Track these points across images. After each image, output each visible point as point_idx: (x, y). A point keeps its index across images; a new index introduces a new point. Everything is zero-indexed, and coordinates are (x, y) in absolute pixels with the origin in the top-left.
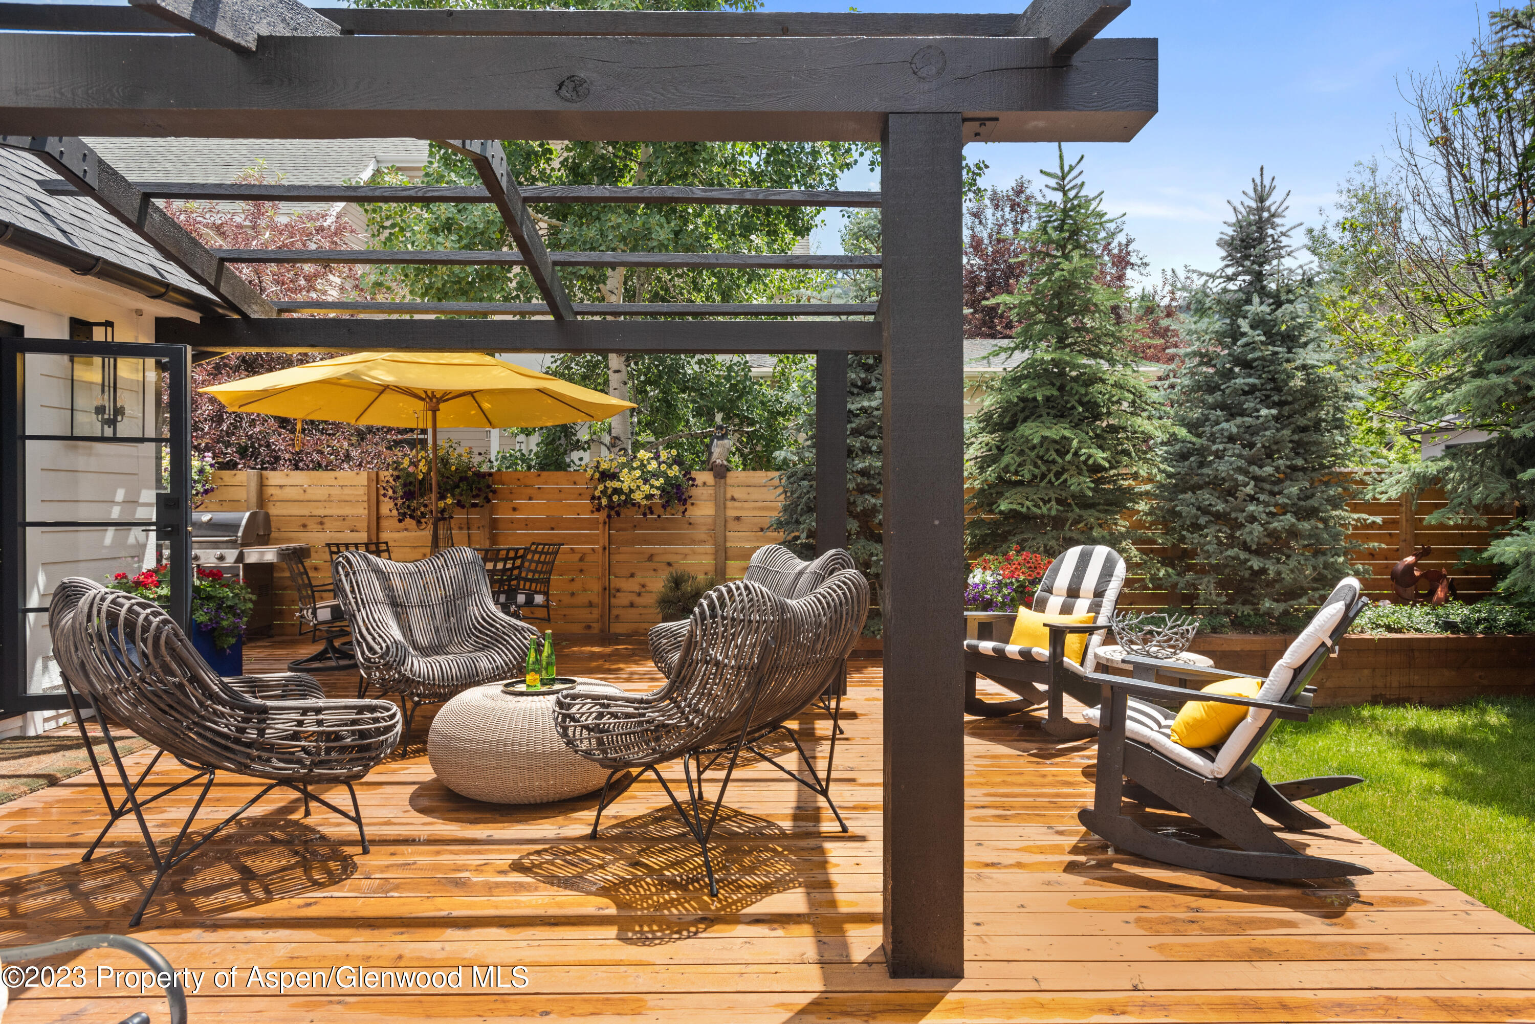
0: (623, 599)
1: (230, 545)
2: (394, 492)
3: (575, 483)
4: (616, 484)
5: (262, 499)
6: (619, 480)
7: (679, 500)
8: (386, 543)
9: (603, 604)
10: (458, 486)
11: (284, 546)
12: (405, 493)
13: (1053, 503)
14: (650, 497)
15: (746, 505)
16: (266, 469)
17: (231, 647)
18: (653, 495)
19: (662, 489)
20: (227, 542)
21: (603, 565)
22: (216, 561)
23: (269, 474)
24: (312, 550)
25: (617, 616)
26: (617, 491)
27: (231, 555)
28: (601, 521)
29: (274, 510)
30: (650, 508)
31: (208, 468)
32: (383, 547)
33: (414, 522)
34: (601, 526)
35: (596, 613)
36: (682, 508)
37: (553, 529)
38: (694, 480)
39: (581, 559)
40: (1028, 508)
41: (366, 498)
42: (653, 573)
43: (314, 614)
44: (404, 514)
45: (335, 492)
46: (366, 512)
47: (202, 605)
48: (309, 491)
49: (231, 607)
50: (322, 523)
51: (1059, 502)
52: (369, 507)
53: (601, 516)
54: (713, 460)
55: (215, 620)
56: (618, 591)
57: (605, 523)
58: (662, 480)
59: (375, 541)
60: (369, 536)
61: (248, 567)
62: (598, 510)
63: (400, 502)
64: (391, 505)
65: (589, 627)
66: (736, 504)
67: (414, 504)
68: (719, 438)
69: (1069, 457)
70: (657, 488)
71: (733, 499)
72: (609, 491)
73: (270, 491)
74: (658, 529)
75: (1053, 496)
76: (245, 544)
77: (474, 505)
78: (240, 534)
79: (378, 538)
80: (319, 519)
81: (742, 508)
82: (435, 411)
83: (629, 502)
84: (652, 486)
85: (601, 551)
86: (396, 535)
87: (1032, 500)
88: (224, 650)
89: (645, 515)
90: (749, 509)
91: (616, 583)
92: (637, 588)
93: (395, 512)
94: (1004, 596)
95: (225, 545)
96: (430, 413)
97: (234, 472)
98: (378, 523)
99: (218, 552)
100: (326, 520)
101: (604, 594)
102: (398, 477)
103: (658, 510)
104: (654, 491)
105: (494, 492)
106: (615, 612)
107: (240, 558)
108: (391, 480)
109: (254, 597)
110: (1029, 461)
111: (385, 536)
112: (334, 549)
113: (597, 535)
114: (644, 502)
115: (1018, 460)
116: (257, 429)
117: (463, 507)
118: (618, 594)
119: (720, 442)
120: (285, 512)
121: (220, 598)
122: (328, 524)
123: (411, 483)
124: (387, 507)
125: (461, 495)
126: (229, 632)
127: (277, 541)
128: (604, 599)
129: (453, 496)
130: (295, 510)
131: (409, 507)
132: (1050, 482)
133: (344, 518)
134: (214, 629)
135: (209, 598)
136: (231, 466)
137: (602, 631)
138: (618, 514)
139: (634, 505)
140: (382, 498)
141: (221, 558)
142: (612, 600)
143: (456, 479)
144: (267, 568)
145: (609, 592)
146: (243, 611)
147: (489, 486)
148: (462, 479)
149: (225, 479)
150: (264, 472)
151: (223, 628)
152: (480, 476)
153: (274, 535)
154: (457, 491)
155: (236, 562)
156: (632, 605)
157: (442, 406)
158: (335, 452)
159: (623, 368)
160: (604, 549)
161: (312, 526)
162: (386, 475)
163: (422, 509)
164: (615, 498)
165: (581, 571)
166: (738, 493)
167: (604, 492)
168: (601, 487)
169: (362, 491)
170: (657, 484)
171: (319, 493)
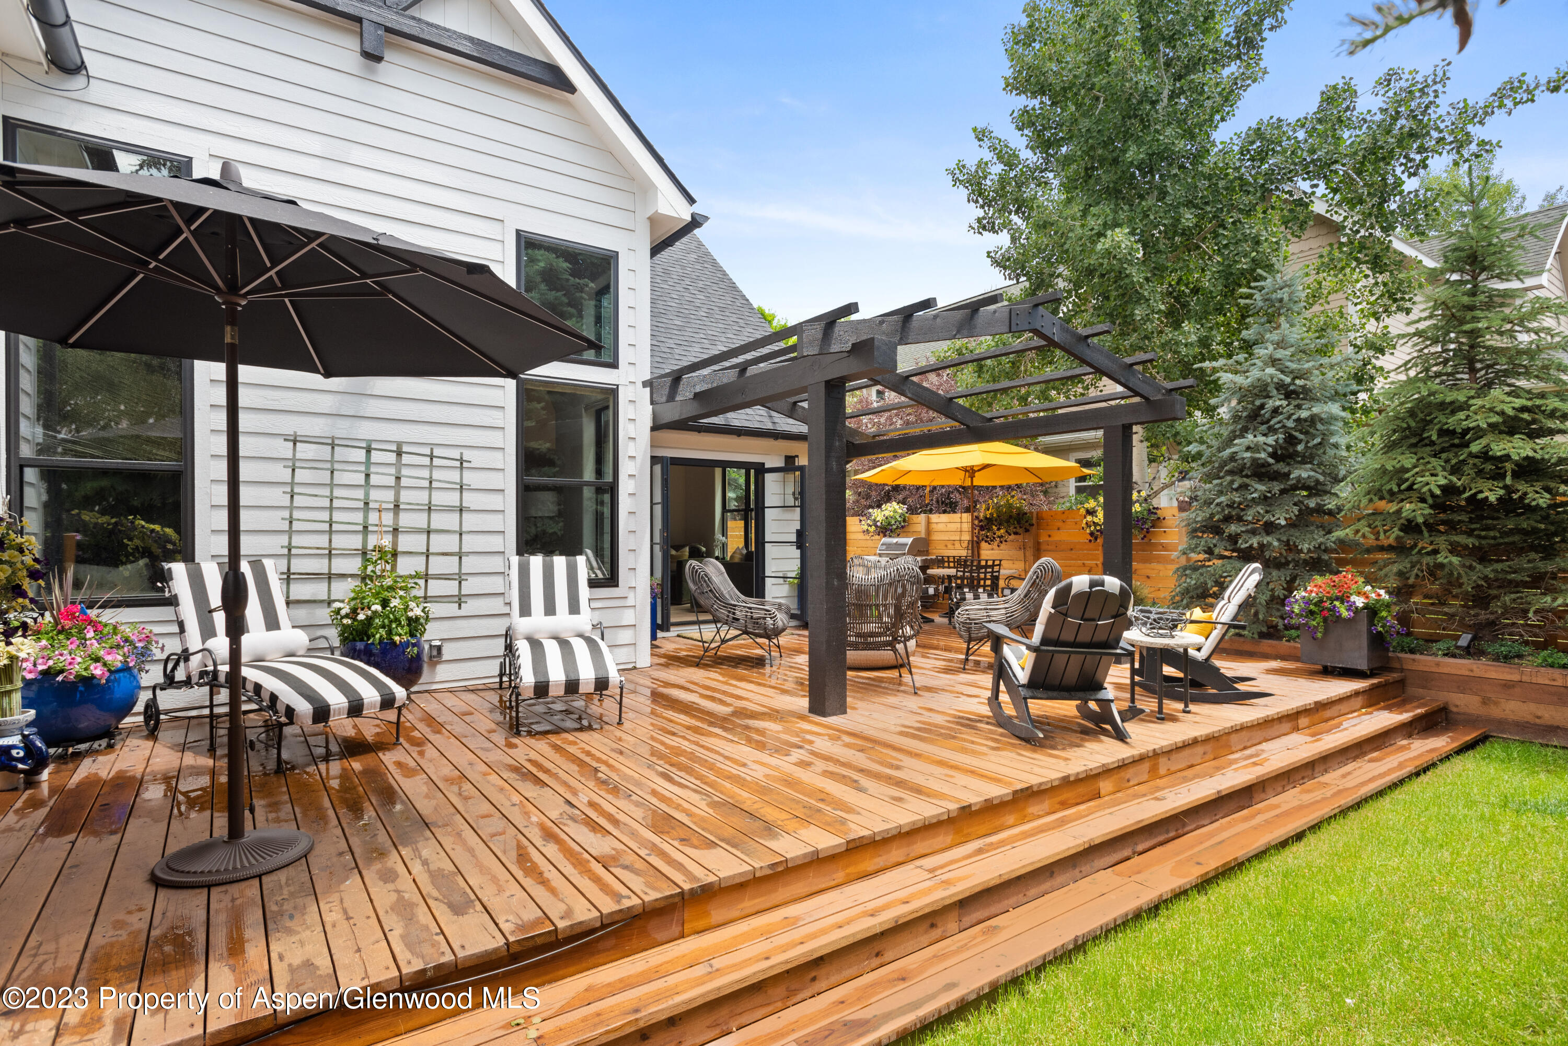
2: (976, 526)
5: (929, 531)
23: (931, 516)
29: (934, 537)
73: (933, 526)
82: (972, 477)
97: (917, 516)
102: (977, 517)
113: (1098, 554)
120: (938, 538)
130: (943, 537)
149: (913, 519)
153: (932, 551)
171: (952, 527)
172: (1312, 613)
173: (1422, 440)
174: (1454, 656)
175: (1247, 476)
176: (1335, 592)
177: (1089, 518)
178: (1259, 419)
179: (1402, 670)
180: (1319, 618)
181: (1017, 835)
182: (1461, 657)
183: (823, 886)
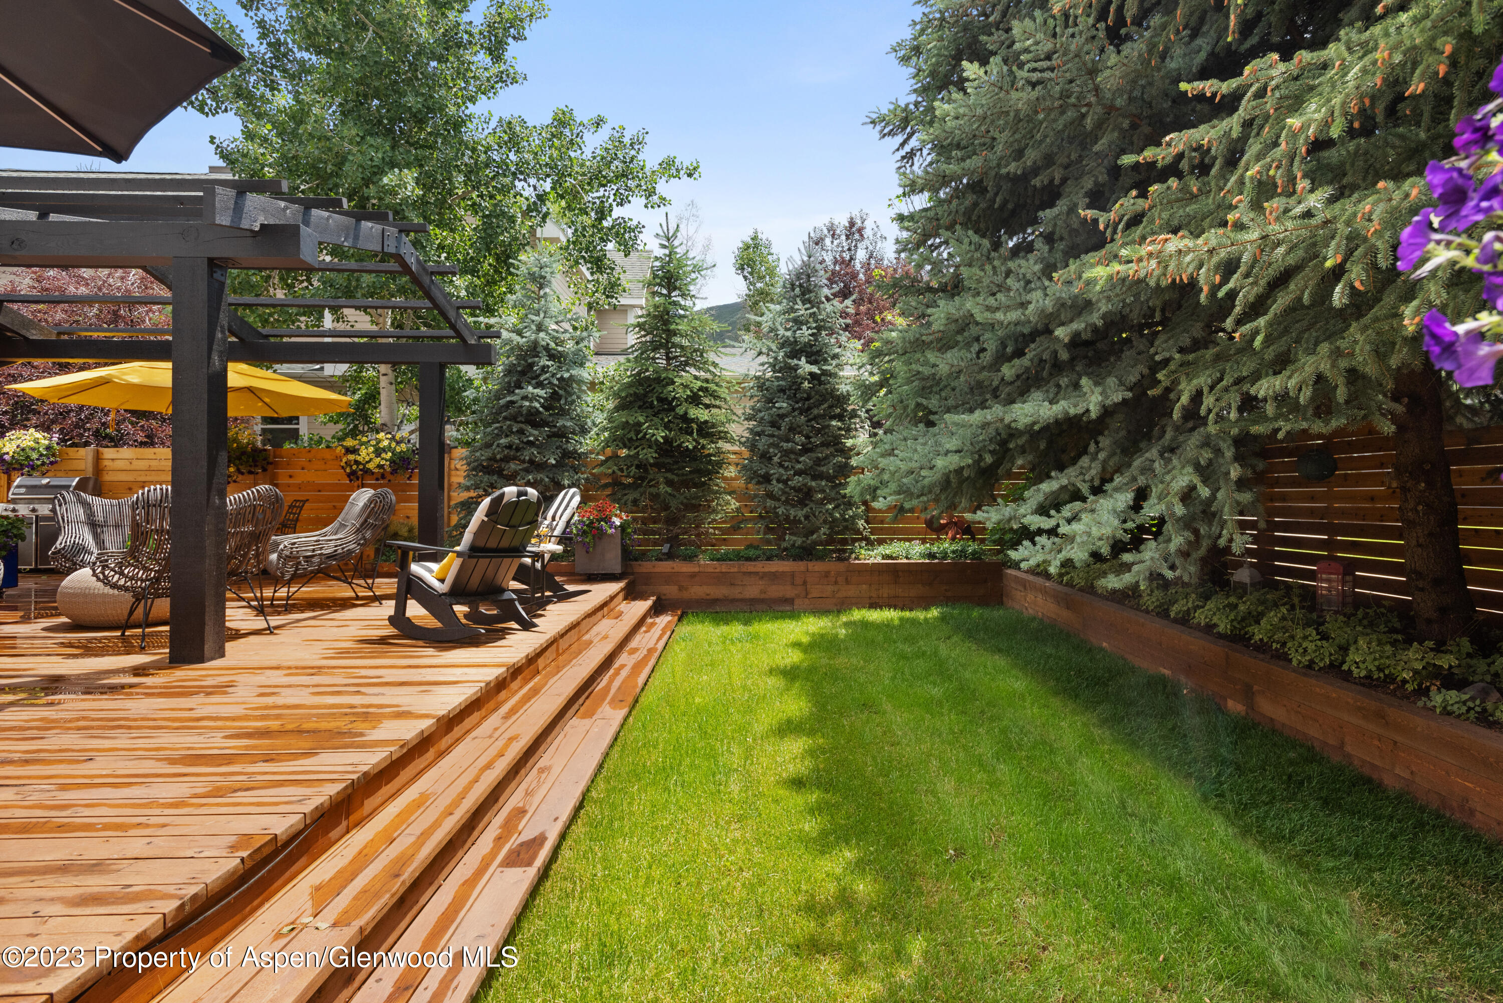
3: (337, 457)
5: (98, 469)
6: (358, 454)
7: (407, 469)
14: (380, 466)
18: (383, 466)
29: (107, 477)
30: (382, 475)
31: (55, 446)
37: (320, 491)
45: (154, 463)
58: (390, 454)
70: (387, 460)
71: (456, 469)
73: (105, 463)
84: (382, 459)
97: (77, 449)
104: (384, 463)
105: (272, 463)
114: (377, 470)
120: (115, 479)
125: (241, 465)
130: (124, 477)
154: (238, 462)
168: (345, 460)
169: (169, 463)
170: (387, 457)
172: (584, 532)
173: (644, 403)
174: (661, 560)
175: (521, 422)
176: (601, 515)
177: (351, 457)
178: (529, 375)
179: (633, 574)
180: (590, 537)
181: (516, 705)
182: (666, 560)
183: (422, 767)
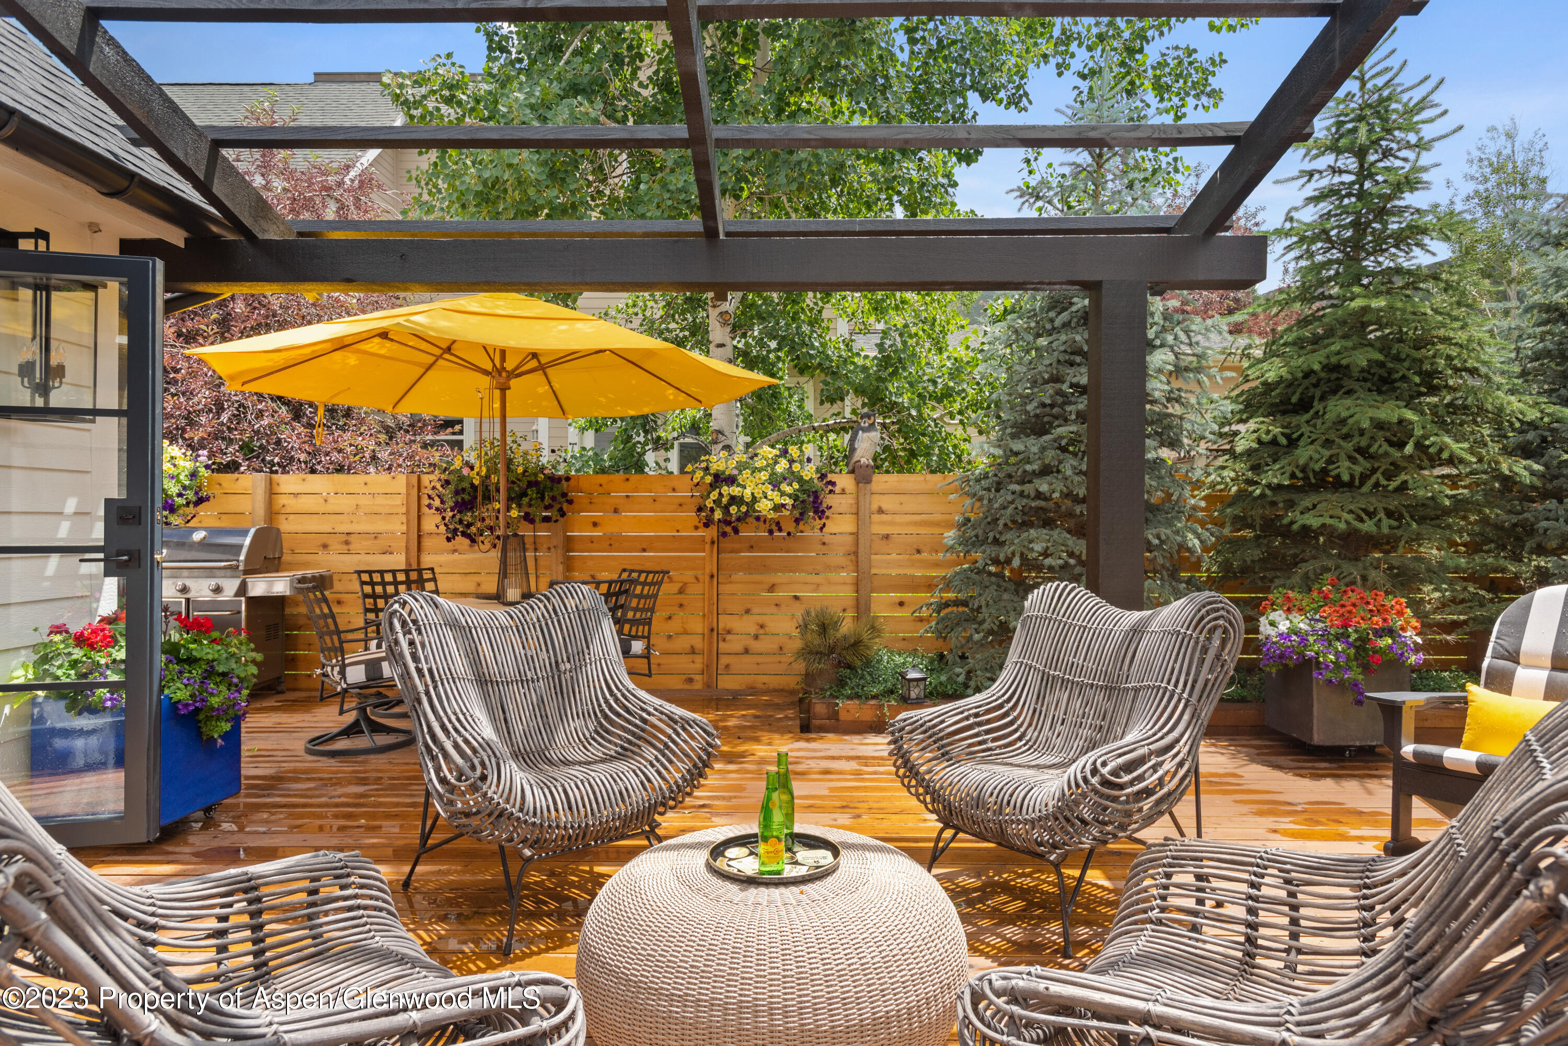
0: (734, 644)
1: (229, 572)
2: (442, 502)
3: (674, 490)
4: (735, 491)
5: (272, 512)
6: (739, 485)
7: (816, 512)
8: (432, 569)
9: (710, 651)
10: (524, 494)
11: (300, 573)
12: (456, 503)
13: (1382, 515)
14: (778, 508)
15: (898, 518)
16: (276, 472)
17: (225, 736)
18: (783, 506)
19: (795, 497)
20: (225, 568)
21: (710, 599)
22: (211, 593)
23: (280, 478)
24: (335, 578)
25: (727, 666)
26: (733, 500)
27: (230, 586)
28: (708, 540)
29: (286, 526)
30: (778, 524)
31: (203, 471)
32: (427, 575)
33: (467, 541)
34: (707, 546)
35: (699, 663)
36: (818, 523)
37: (644, 550)
38: (833, 484)
39: (681, 591)
40: (1347, 522)
41: (404, 510)
42: (774, 609)
43: (342, 673)
44: (455, 531)
45: (365, 501)
46: (404, 528)
47: (181, 672)
48: (331, 500)
49: (224, 675)
50: (347, 543)
51: (1390, 514)
52: (408, 521)
53: (712, 532)
54: (855, 459)
55: (200, 698)
56: (729, 632)
57: (713, 542)
58: (796, 486)
59: (415, 566)
60: (407, 559)
61: (254, 602)
62: (706, 525)
63: (449, 514)
64: (438, 519)
65: (690, 680)
66: (884, 517)
67: (468, 517)
68: (865, 430)
69: (1409, 449)
70: (790, 496)
71: (881, 511)
72: (725, 500)
73: (282, 500)
74: (781, 550)
75: (1380, 506)
76: (247, 572)
77: (546, 519)
78: (242, 558)
79: (419, 562)
80: (344, 537)
81: (892, 523)
82: (504, 389)
83: (750, 513)
84: (783, 494)
85: (707, 578)
86: (445, 558)
87: (1351, 512)
88: (212, 740)
89: (771, 532)
90: (901, 524)
91: (726, 622)
92: (753, 630)
93: (443, 528)
94: (1337, 654)
95: (222, 573)
96: (497, 393)
97: (236, 475)
98: (419, 543)
99: (213, 582)
100: (352, 538)
101: (711, 637)
102: (447, 482)
103: (789, 526)
104: (788, 501)
105: (570, 502)
106: (724, 660)
107: (242, 590)
108: (438, 486)
109: (259, 657)
110: (1343, 456)
111: (428, 560)
112: (365, 577)
113: (704, 558)
114: (772, 515)
115: (1327, 453)
116: (266, 422)
117: (532, 521)
118: (729, 637)
119: (866, 435)
120: (300, 528)
121: (209, 662)
122: (356, 545)
123: (464, 490)
124: (431, 522)
125: (530, 505)
126: (219, 713)
127: (291, 566)
128: (710, 643)
129: (519, 506)
130: (312, 525)
131: (461, 521)
132: (1377, 485)
133: (376, 536)
134: (197, 711)
135: (192, 661)
136: (232, 467)
137: (708, 686)
138: (736, 531)
139: (758, 519)
140: (425, 510)
141: (218, 590)
142: (721, 644)
143: (524, 484)
144: (278, 602)
145: (715, 633)
146: (242, 680)
147: (564, 495)
148: (530, 484)
149: (224, 485)
150: (274, 476)
151: (212, 709)
152: (555, 480)
153: (287, 558)
154: (525, 500)
155: (236, 595)
156: (746, 651)
157: (513, 382)
158: (359, 451)
159: (727, 341)
160: (712, 576)
161: (335, 544)
162: (431, 480)
163: (479, 524)
164: (733, 510)
165: (681, 605)
166: (887, 503)
167: (717, 502)
168: (714, 495)
169: (399, 501)
170: (788, 489)
171: (343, 503)
